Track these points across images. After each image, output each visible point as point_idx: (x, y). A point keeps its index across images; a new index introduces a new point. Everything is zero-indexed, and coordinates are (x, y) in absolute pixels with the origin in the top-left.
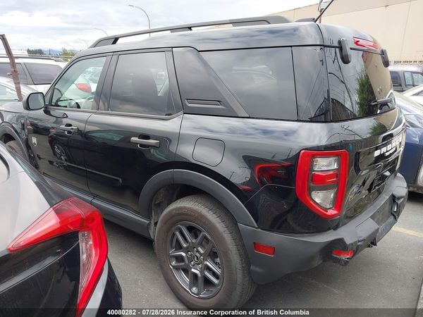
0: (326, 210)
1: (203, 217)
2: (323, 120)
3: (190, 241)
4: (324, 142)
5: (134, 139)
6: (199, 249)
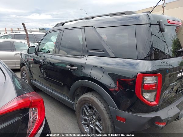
0: (151, 102)
1: (95, 102)
2: (150, 59)
3: (89, 112)
4: (149, 70)
5: (68, 66)
6: (94, 116)
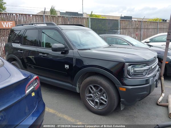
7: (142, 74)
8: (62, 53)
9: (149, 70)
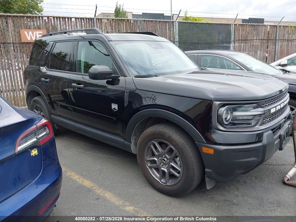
7: (249, 124)
8: (108, 83)
9: (263, 116)
